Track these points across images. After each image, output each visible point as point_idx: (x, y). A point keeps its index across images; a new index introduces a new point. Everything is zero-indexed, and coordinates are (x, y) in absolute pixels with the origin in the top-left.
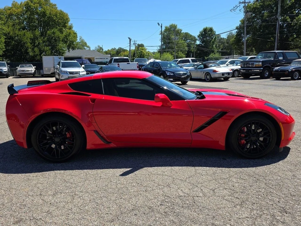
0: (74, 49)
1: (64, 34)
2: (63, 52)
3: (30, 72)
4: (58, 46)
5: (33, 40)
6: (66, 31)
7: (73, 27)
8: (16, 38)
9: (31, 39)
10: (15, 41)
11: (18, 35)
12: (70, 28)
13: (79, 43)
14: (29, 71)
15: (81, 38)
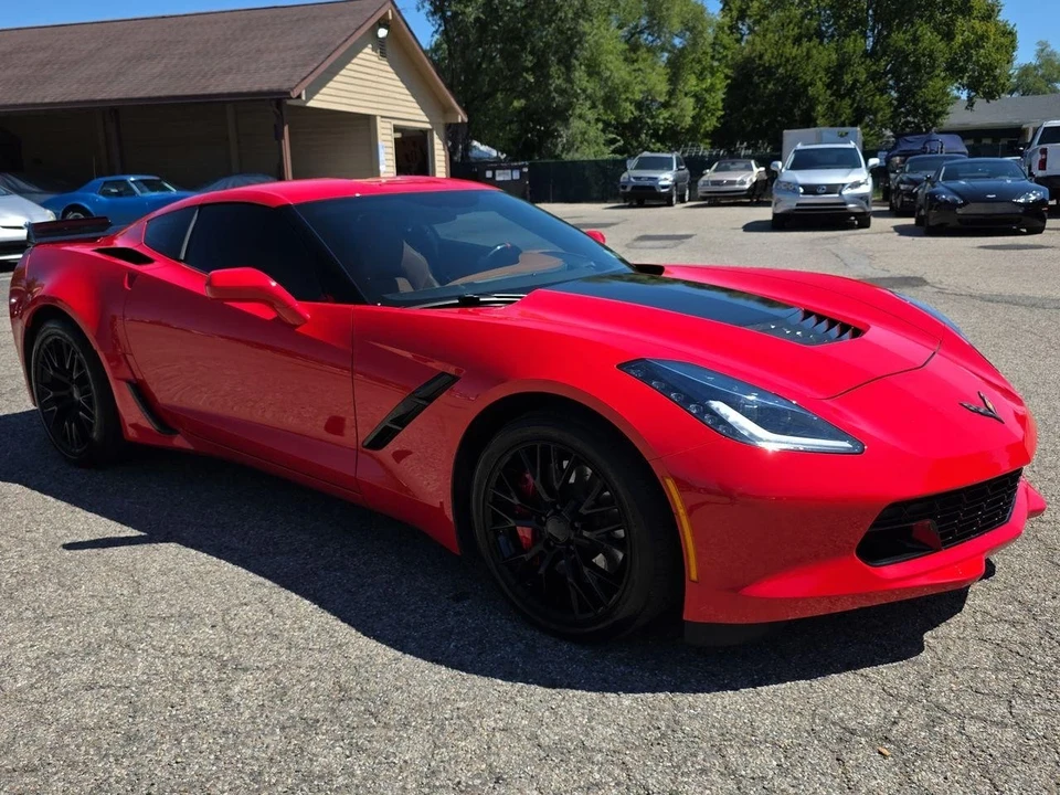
0: (993, 98)
1: (959, 39)
2: (940, 109)
3: (737, 186)
4: (926, 87)
5: (834, 74)
6: (964, 29)
7: (999, 11)
8: (781, 70)
9: (827, 70)
10: (778, 81)
11: (788, 60)
12: (989, 14)
13: (1035, 68)
14: (733, 183)
15: (1043, 50)
